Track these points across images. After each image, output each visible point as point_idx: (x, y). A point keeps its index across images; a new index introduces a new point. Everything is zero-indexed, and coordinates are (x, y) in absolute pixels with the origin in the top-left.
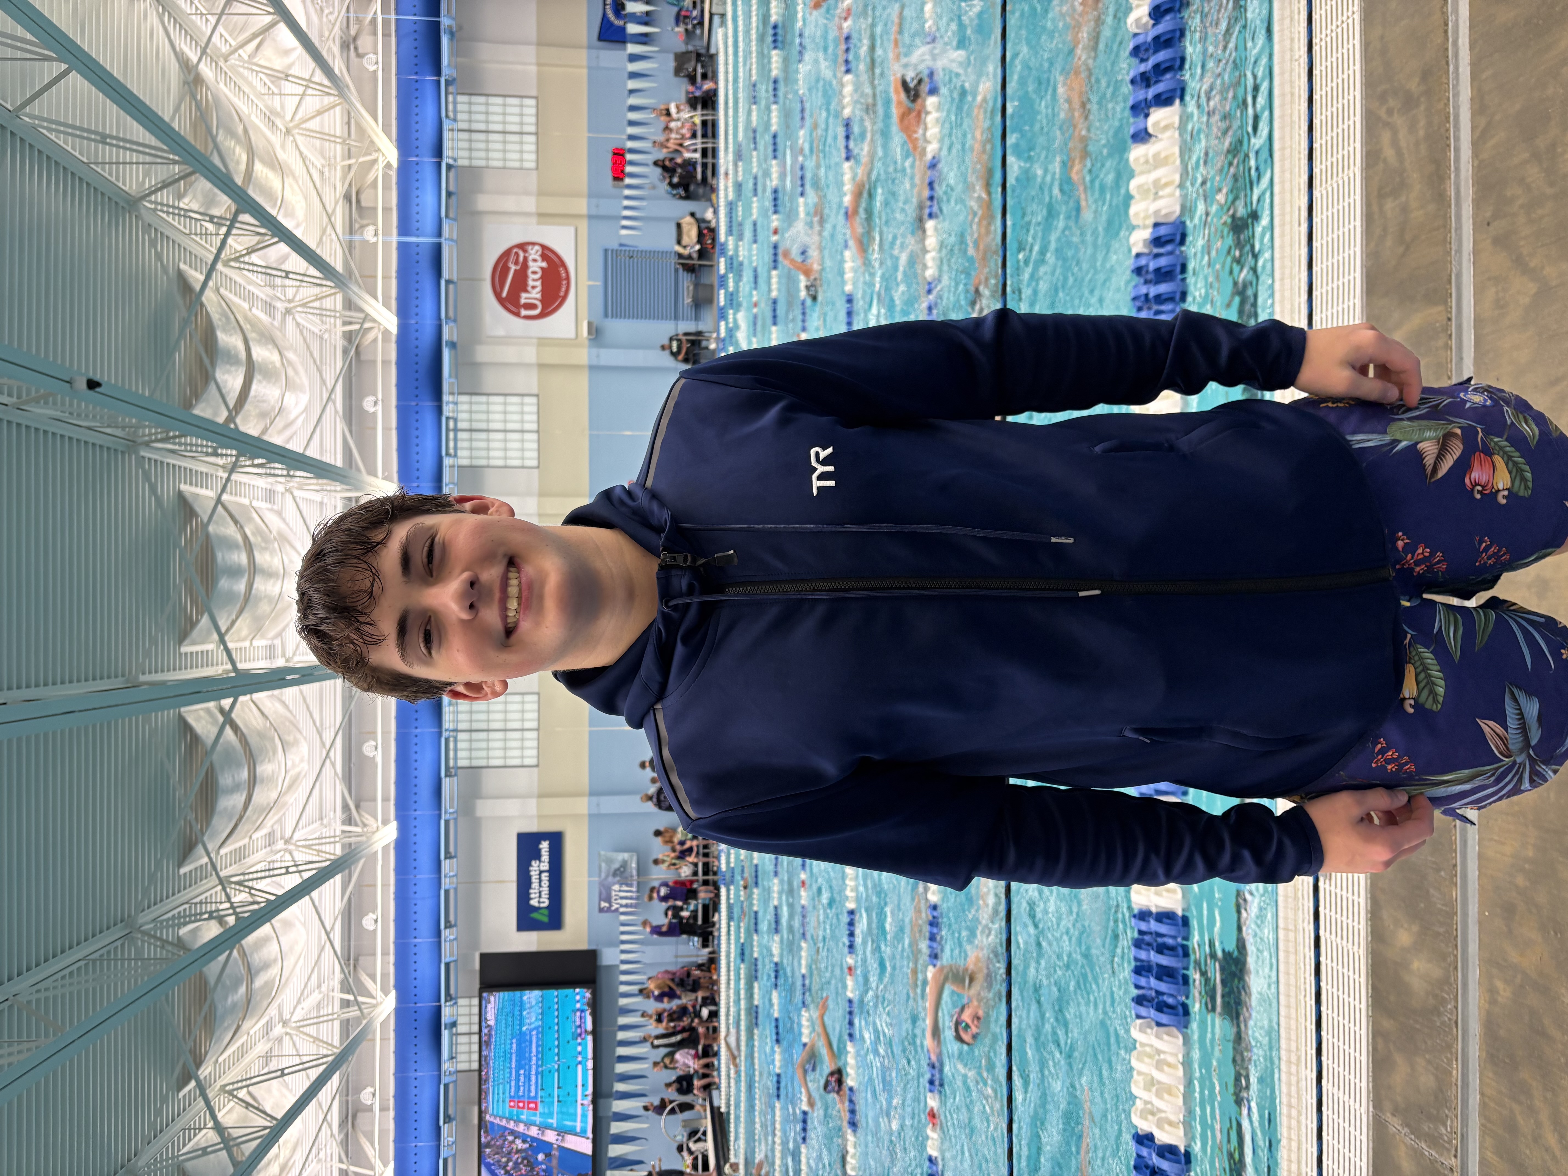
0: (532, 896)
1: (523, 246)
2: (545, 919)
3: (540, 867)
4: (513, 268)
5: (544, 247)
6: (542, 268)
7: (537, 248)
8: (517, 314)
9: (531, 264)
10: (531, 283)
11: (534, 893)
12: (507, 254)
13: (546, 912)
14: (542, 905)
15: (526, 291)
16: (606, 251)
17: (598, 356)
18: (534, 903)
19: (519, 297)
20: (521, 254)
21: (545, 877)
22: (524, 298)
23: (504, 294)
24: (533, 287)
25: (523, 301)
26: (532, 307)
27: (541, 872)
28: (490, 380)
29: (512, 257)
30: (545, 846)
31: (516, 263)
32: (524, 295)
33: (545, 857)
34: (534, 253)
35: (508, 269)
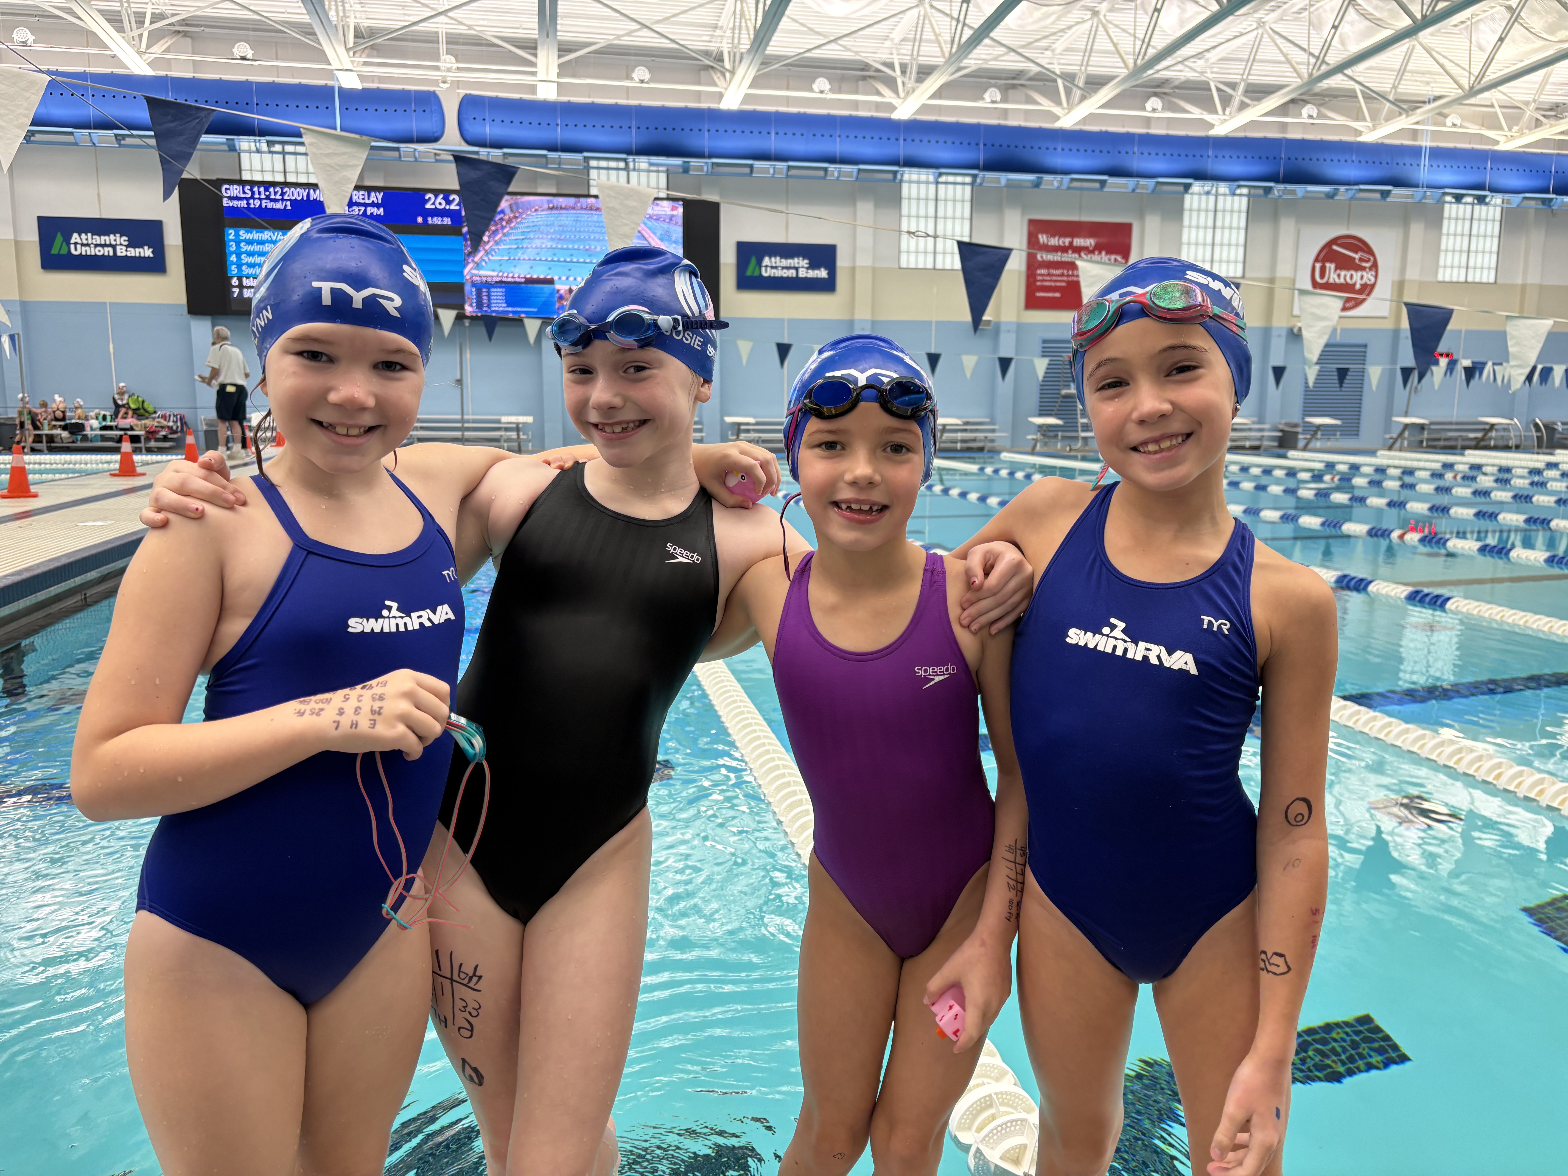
0: (773, 259)
1: (1375, 266)
2: (749, 273)
3: (802, 268)
4: (1357, 256)
5: (1373, 286)
6: (1354, 284)
7: (1373, 279)
8: (1317, 260)
9: (1359, 273)
10: (1343, 273)
11: (776, 261)
12: (1369, 251)
13: (756, 274)
14: (763, 269)
15: (1336, 269)
16: (1365, 346)
17: (1279, 336)
18: (766, 261)
19: (1331, 262)
20: (1367, 265)
21: (792, 273)
22: (1331, 266)
23: (1335, 247)
24: (1339, 276)
25: (1328, 265)
26: (1322, 275)
27: (797, 269)
28: (1263, 231)
29: (1366, 256)
30: (823, 273)
31: (1361, 260)
32: (1333, 266)
33: (812, 274)
34: (1369, 277)
35: (1356, 253)
